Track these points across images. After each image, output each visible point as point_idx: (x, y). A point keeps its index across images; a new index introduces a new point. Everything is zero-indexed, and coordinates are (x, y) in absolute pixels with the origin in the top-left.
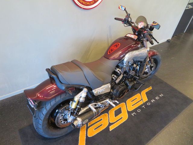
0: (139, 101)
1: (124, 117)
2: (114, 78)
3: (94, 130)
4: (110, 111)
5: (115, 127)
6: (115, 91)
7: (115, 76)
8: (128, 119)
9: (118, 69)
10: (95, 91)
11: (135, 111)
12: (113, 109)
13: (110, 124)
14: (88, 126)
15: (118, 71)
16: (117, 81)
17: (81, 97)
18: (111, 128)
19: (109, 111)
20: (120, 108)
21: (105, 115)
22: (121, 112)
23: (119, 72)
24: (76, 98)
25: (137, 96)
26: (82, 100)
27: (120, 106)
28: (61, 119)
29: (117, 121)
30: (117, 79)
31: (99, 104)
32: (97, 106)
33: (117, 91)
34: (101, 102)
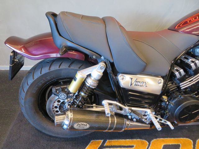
2: (177, 73)
4: (155, 140)
6: (172, 104)
7: (182, 71)
9: (194, 60)
10: (122, 77)
12: (163, 140)
14: (105, 145)
15: (193, 62)
16: (184, 85)
20: (179, 146)
21: (143, 143)
23: (192, 65)
27: (178, 141)
30: (183, 79)
31: (127, 109)
32: (122, 112)
33: (178, 104)
34: (133, 108)
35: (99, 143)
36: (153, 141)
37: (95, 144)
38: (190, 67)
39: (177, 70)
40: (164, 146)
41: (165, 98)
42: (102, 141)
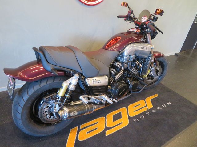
0: (143, 107)
1: (124, 122)
2: (112, 72)
3: (87, 134)
4: (108, 114)
5: (112, 133)
6: (113, 89)
7: (114, 70)
8: (128, 125)
9: (118, 63)
10: (88, 80)
11: (138, 116)
12: (112, 113)
13: (107, 129)
14: (81, 128)
15: (118, 64)
16: (117, 77)
17: (70, 84)
18: (108, 133)
19: (106, 115)
20: (120, 113)
21: (102, 119)
22: (121, 117)
23: (118, 66)
24: (65, 85)
25: (141, 103)
26: (72, 88)
27: (120, 110)
28: (46, 112)
29: (115, 126)
30: (115, 75)
31: (93, 98)
32: (91, 100)
33: (116, 88)
34: (96, 97)
35: (76, 129)
36: (107, 115)
37: (74, 131)
38: (117, 67)
39: (112, 70)
40: (114, 116)
41: (109, 87)
42: (78, 127)
